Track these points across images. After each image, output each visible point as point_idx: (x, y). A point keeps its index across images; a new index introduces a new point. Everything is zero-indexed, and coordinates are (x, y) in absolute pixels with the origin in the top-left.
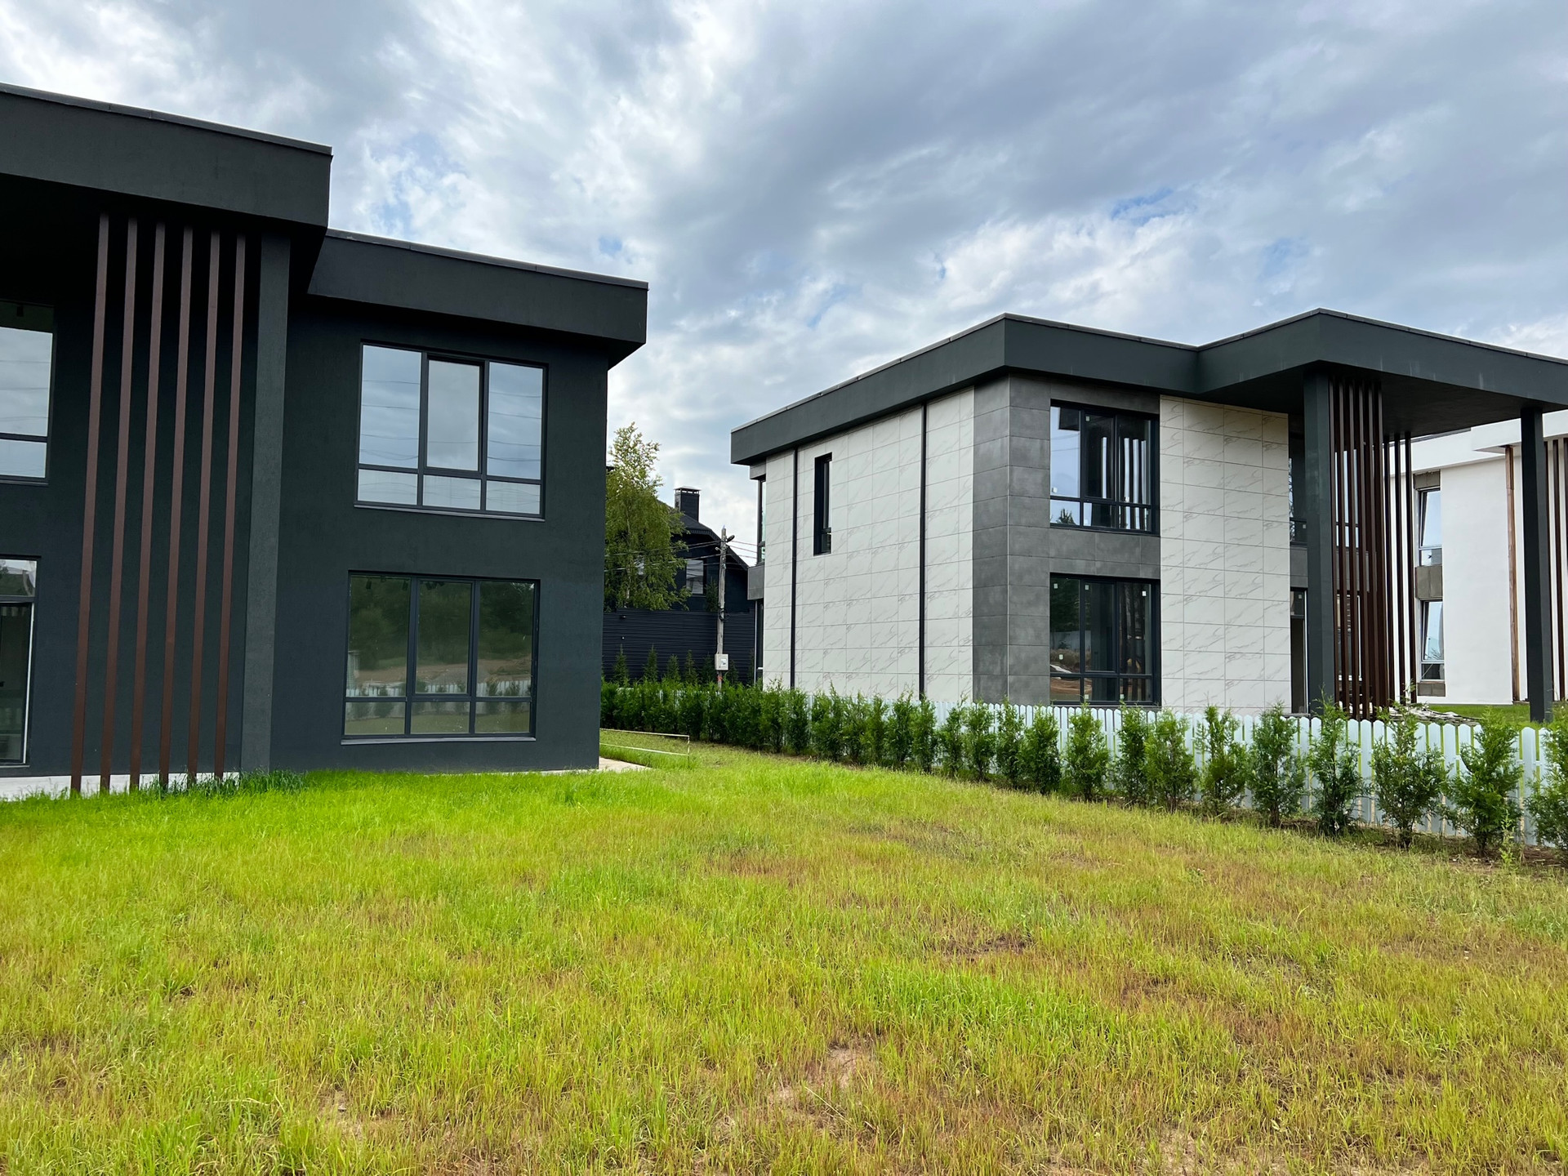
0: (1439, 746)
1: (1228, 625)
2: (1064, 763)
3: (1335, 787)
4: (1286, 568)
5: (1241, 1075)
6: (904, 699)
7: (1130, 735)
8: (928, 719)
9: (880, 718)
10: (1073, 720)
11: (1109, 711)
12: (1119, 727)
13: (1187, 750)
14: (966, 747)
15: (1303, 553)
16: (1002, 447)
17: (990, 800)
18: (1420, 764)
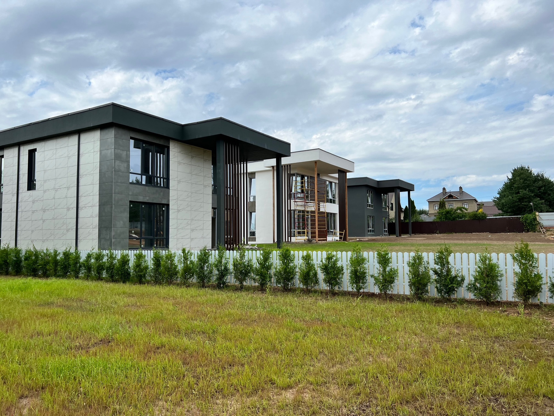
0: (251, 258)
1: (192, 220)
2: (132, 271)
3: (222, 273)
4: (210, 201)
5: (184, 376)
6: (67, 250)
7: (156, 259)
8: (78, 257)
9: (56, 258)
10: (135, 255)
11: (149, 251)
12: (152, 257)
13: (175, 263)
14: (93, 267)
15: (216, 196)
16: (111, 153)
17: (102, 287)
18: (246, 263)
